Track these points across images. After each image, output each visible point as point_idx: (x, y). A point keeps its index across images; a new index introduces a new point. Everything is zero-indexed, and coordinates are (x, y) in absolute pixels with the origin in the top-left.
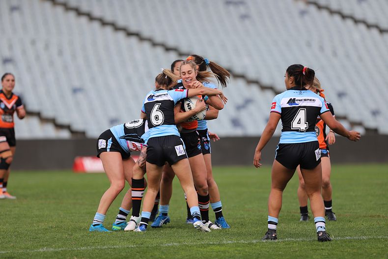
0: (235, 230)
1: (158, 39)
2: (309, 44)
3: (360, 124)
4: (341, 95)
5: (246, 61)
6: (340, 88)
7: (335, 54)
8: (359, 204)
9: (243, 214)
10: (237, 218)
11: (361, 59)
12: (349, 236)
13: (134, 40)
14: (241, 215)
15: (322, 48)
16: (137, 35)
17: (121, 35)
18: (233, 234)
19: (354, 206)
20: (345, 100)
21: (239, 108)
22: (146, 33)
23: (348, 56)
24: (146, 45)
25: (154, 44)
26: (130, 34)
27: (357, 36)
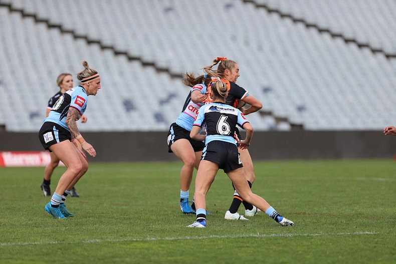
0: (159, 227)
1: (80, 31)
2: (234, 38)
3: (285, 120)
4: (266, 90)
5: (170, 54)
6: (265, 83)
7: (260, 48)
8: (284, 201)
9: (166, 211)
10: (161, 215)
11: (286, 54)
12: (275, 233)
13: (55, 32)
14: (165, 211)
15: (247, 43)
16: (59, 27)
17: (42, 27)
18: (157, 231)
19: (279, 203)
20: (271, 95)
21: (162, 102)
22: (68, 25)
23: (273, 50)
24: (68, 38)
25: (76, 37)
26: (51, 26)
27: (282, 30)
